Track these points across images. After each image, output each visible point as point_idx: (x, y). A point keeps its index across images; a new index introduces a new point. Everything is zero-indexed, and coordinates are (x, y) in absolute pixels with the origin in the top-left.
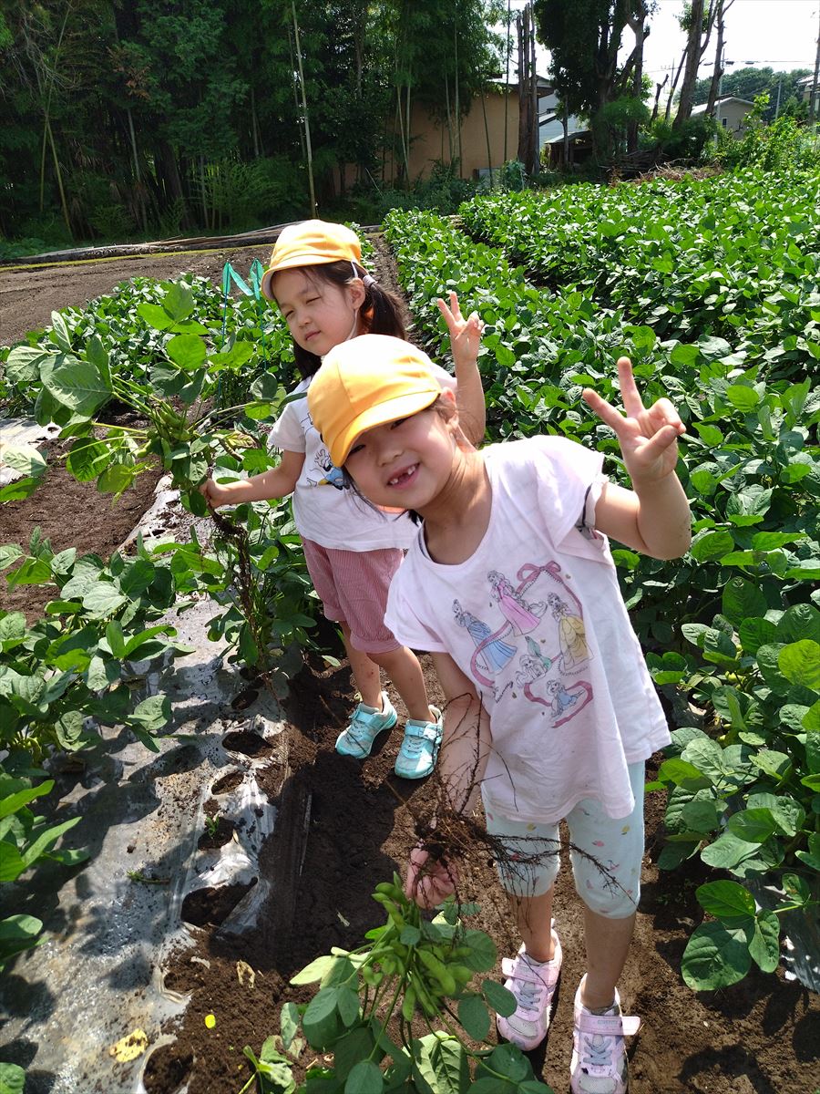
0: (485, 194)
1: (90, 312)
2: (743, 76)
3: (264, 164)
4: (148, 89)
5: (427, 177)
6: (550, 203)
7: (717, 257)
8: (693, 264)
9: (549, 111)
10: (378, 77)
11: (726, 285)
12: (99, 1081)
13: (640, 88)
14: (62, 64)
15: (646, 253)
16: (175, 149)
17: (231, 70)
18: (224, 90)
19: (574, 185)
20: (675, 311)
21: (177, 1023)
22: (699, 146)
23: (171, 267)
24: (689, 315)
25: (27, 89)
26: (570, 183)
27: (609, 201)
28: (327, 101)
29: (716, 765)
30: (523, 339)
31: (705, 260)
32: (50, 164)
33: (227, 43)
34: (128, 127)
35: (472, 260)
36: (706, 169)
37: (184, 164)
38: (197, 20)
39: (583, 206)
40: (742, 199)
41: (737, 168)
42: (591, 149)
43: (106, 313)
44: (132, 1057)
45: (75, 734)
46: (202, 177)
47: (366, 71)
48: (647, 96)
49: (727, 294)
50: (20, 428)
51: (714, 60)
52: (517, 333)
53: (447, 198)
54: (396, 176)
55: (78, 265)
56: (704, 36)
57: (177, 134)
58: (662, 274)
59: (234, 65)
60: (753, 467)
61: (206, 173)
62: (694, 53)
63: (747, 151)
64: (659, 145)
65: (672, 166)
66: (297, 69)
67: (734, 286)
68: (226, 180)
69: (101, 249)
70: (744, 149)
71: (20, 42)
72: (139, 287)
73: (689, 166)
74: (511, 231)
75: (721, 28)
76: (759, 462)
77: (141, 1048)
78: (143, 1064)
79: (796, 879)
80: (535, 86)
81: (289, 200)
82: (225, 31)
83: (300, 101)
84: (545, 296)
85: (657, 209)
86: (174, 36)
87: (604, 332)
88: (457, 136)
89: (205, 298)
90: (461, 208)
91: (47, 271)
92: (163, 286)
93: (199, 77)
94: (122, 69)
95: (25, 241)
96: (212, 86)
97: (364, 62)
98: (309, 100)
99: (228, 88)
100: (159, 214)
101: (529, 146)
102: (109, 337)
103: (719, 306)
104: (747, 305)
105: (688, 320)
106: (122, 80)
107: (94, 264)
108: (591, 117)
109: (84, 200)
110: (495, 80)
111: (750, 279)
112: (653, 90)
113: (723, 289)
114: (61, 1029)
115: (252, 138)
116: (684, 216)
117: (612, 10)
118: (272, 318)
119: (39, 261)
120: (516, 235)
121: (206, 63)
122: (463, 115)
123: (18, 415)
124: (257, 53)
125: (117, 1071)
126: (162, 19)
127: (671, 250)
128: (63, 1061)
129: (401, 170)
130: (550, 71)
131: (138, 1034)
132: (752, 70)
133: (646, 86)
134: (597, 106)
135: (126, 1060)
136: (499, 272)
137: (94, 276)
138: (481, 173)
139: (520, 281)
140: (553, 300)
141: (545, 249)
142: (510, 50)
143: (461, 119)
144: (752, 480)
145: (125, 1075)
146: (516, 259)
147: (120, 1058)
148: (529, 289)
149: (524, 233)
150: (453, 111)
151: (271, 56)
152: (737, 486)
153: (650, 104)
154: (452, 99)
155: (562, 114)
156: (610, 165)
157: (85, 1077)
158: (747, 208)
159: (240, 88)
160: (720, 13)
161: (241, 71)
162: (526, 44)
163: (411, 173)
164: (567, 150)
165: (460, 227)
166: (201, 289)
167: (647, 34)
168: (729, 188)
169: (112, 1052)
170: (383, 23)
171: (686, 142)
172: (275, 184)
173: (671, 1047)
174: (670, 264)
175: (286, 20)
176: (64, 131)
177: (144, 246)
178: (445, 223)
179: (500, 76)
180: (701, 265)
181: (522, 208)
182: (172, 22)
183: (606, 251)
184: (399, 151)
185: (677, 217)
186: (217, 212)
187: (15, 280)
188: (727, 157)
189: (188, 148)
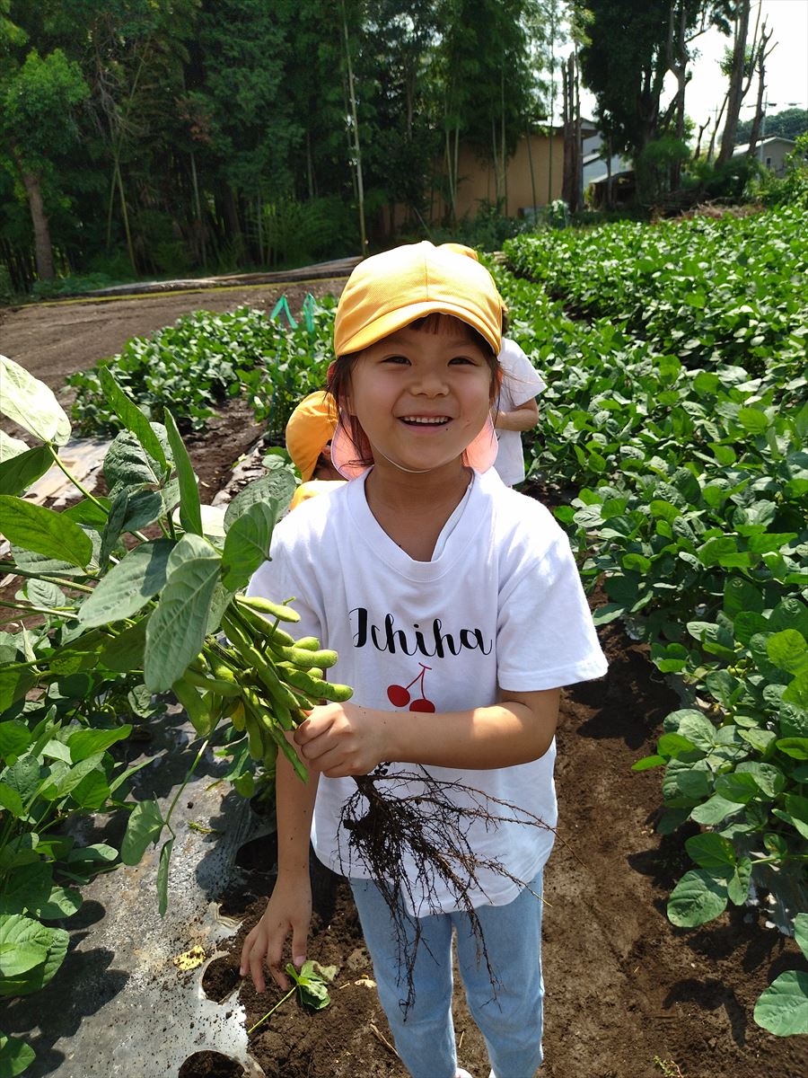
0: (529, 232)
1: (154, 342)
2: (787, 116)
3: (317, 204)
4: (210, 133)
5: (474, 216)
6: (590, 242)
7: (748, 292)
8: (724, 298)
9: (594, 151)
10: (428, 121)
11: (756, 319)
12: (166, 982)
13: (682, 129)
14: (133, 114)
15: (680, 289)
16: (234, 190)
17: (288, 115)
18: (282, 133)
19: (616, 224)
20: (706, 344)
21: (230, 943)
22: (741, 185)
23: (227, 302)
24: (719, 347)
25: (101, 137)
26: (612, 221)
27: (650, 238)
28: (379, 144)
29: (707, 738)
30: (557, 368)
31: (737, 295)
32: (117, 204)
33: (286, 91)
34: (191, 168)
35: (514, 295)
36: (748, 207)
37: (242, 204)
38: (258, 70)
39: (622, 244)
40: (779, 237)
41: (777, 206)
42: (634, 188)
43: (170, 343)
44: (193, 966)
45: (145, 704)
46: (259, 217)
47: (416, 115)
48: (690, 137)
49: (755, 327)
50: (91, 448)
51: (755, 102)
52: (552, 363)
53: (493, 236)
54: (443, 215)
55: (143, 299)
56: (745, 81)
57: (236, 175)
58: (694, 308)
59: (291, 111)
60: (762, 484)
61: (263, 211)
62: (735, 96)
63: (789, 190)
64: (701, 184)
65: (714, 204)
66: (351, 114)
67: (762, 320)
68: (281, 219)
69: (163, 284)
70: (786, 188)
71: (97, 94)
72: (199, 320)
73: (731, 204)
74: (553, 267)
75: (762, 72)
76: (768, 479)
77: (201, 961)
78: (201, 973)
79: (776, 838)
80: (579, 129)
81: (341, 237)
82: (284, 80)
83: (353, 144)
84: (581, 328)
85: (696, 246)
86: (236, 85)
87: (635, 362)
88: (503, 177)
89: (260, 329)
90: (505, 245)
91: (113, 304)
92: (223, 319)
93: (258, 121)
94: (187, 116)
95: (93, 276)
96: (269, 130)
97: (415, 107)
98: (362, 143)
99: (284, 133)
100: (217, 250)
101: (573, 186)
102: (173, 365)
103: (749, 338)
104: (775, 339)
105: (719, 352)
106: (188, 125)
107: (156, 298)
108: (635, 157)
109: (148, 237)
110: (540, 123)
111: (778, 313)
112: (695, 132)
113: (752, 323)
114: (132, 944)
115: (307, 180)
116: (722, 253)
117: (655, 56)
118: (322, 348)
119: (105, 294)
120: (557, 271)
121: (267, 108)
122: (509, 157)
123: (88, 435)
124: (313, 99)
125: (181, 976)
126: (227, 71)
127: (705, 286)
128: (136, 966)
129: (449, 209)
130: (595, 114)
131: (198, 949)
132: (797, 111)
133: (689, 128)
134: (640, 146)
135: (188, 968)
136: (538, 306)
137: (157, 309)
138: (526, 212)
139: (558, 315)
140: (588, 333)
141: (584, 285)
142: (554, 94)
143: (507, 160)
144: (760, 496)
145: (188, 980)
146: (556, 294)
147: (183, 967)
148: (565, 321)
149: (564, 270)
150: (499, 153)
151: (326, 102)
152: (746, 501)
153: (692, 144)
154: (499, 141)
155: (606, 154)
156: (653, 203)
157: (154, 979)
158: (783, 246)
159: (297, 132)
160: (761, 57)
161: (298, 117)
162: (571, 89)
163: (459, 210)
164: (610, 189)
165: (504, 264)
166: (257, 321)
167: (689, 78)
168: (768, 226)
169: (176, 962)
170: (433, 71)
171: (728, 181)
172: (327, 223)
173: (662, 984)
174: (703, 299)
175: (342, 69)
176: (132, 173)
177: (204, 281)
178: (489, 260)
179: (546, 119)
180: (733, 300)
181: (565, 246)
182: (235, 73)
183: (643, 286)
184: (446, 191)
185: (714, 254)
186: (272, 250)
187: (83, 312)
188: (769, 196)
189: (247, 188)
